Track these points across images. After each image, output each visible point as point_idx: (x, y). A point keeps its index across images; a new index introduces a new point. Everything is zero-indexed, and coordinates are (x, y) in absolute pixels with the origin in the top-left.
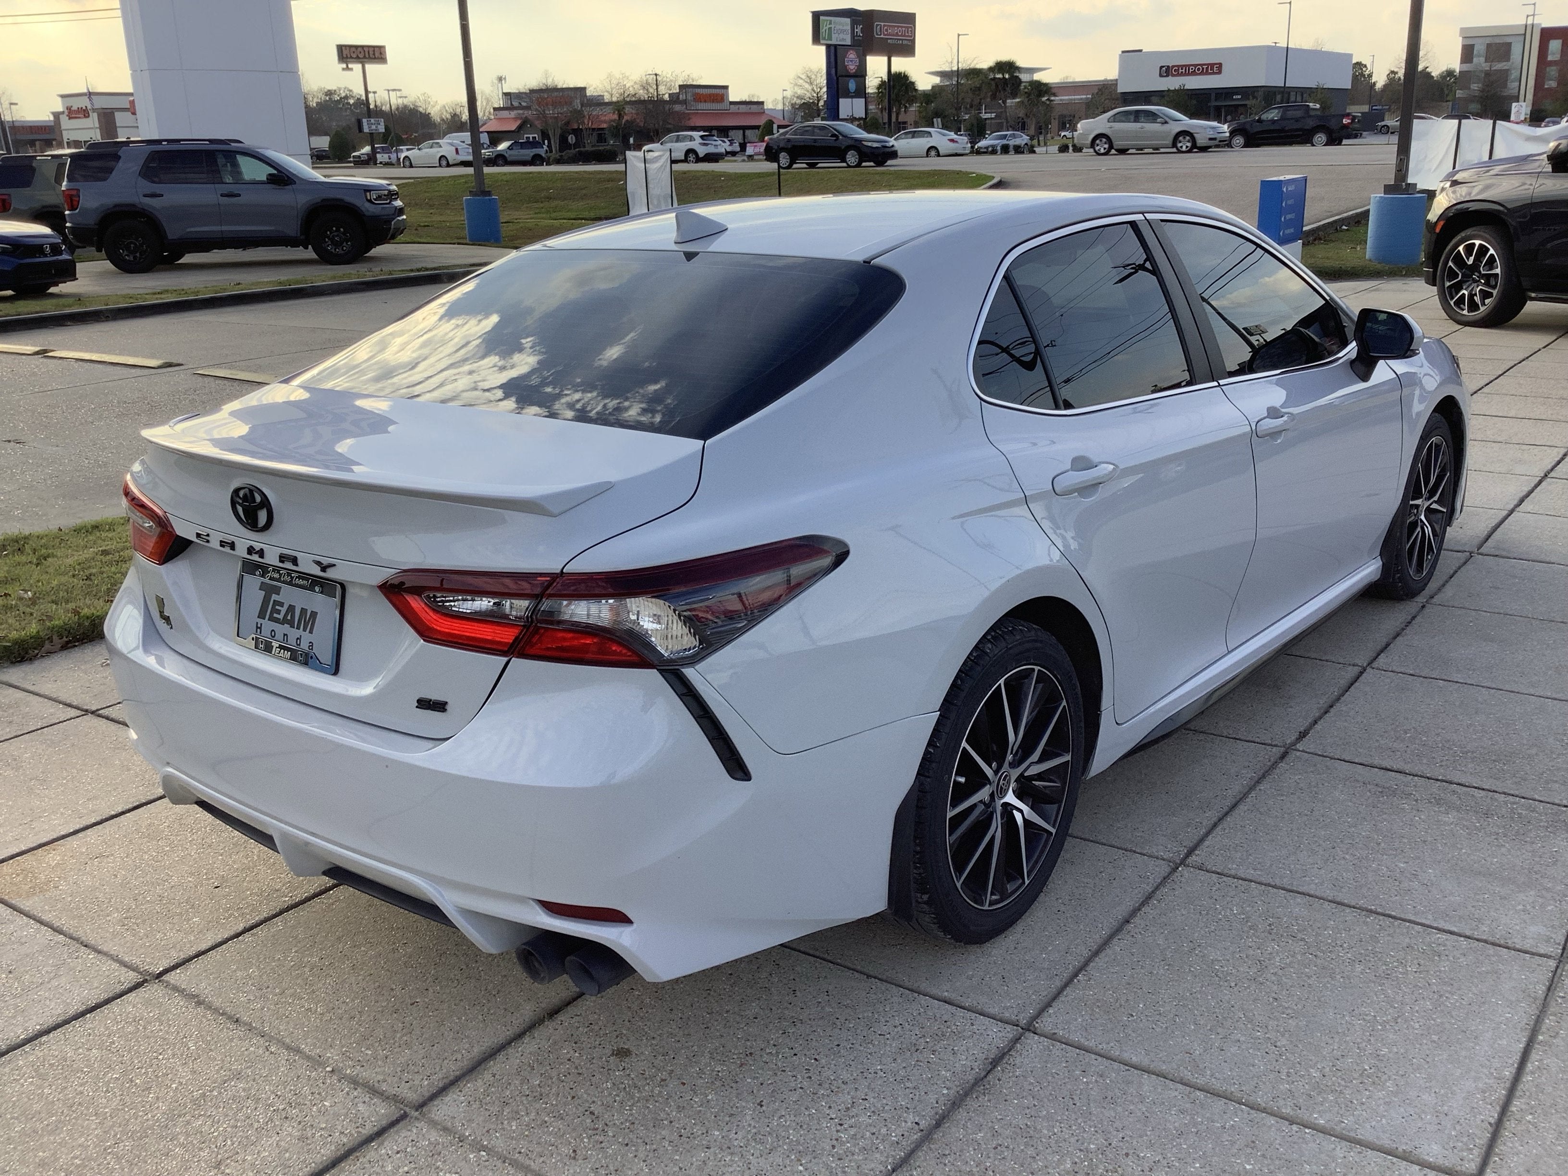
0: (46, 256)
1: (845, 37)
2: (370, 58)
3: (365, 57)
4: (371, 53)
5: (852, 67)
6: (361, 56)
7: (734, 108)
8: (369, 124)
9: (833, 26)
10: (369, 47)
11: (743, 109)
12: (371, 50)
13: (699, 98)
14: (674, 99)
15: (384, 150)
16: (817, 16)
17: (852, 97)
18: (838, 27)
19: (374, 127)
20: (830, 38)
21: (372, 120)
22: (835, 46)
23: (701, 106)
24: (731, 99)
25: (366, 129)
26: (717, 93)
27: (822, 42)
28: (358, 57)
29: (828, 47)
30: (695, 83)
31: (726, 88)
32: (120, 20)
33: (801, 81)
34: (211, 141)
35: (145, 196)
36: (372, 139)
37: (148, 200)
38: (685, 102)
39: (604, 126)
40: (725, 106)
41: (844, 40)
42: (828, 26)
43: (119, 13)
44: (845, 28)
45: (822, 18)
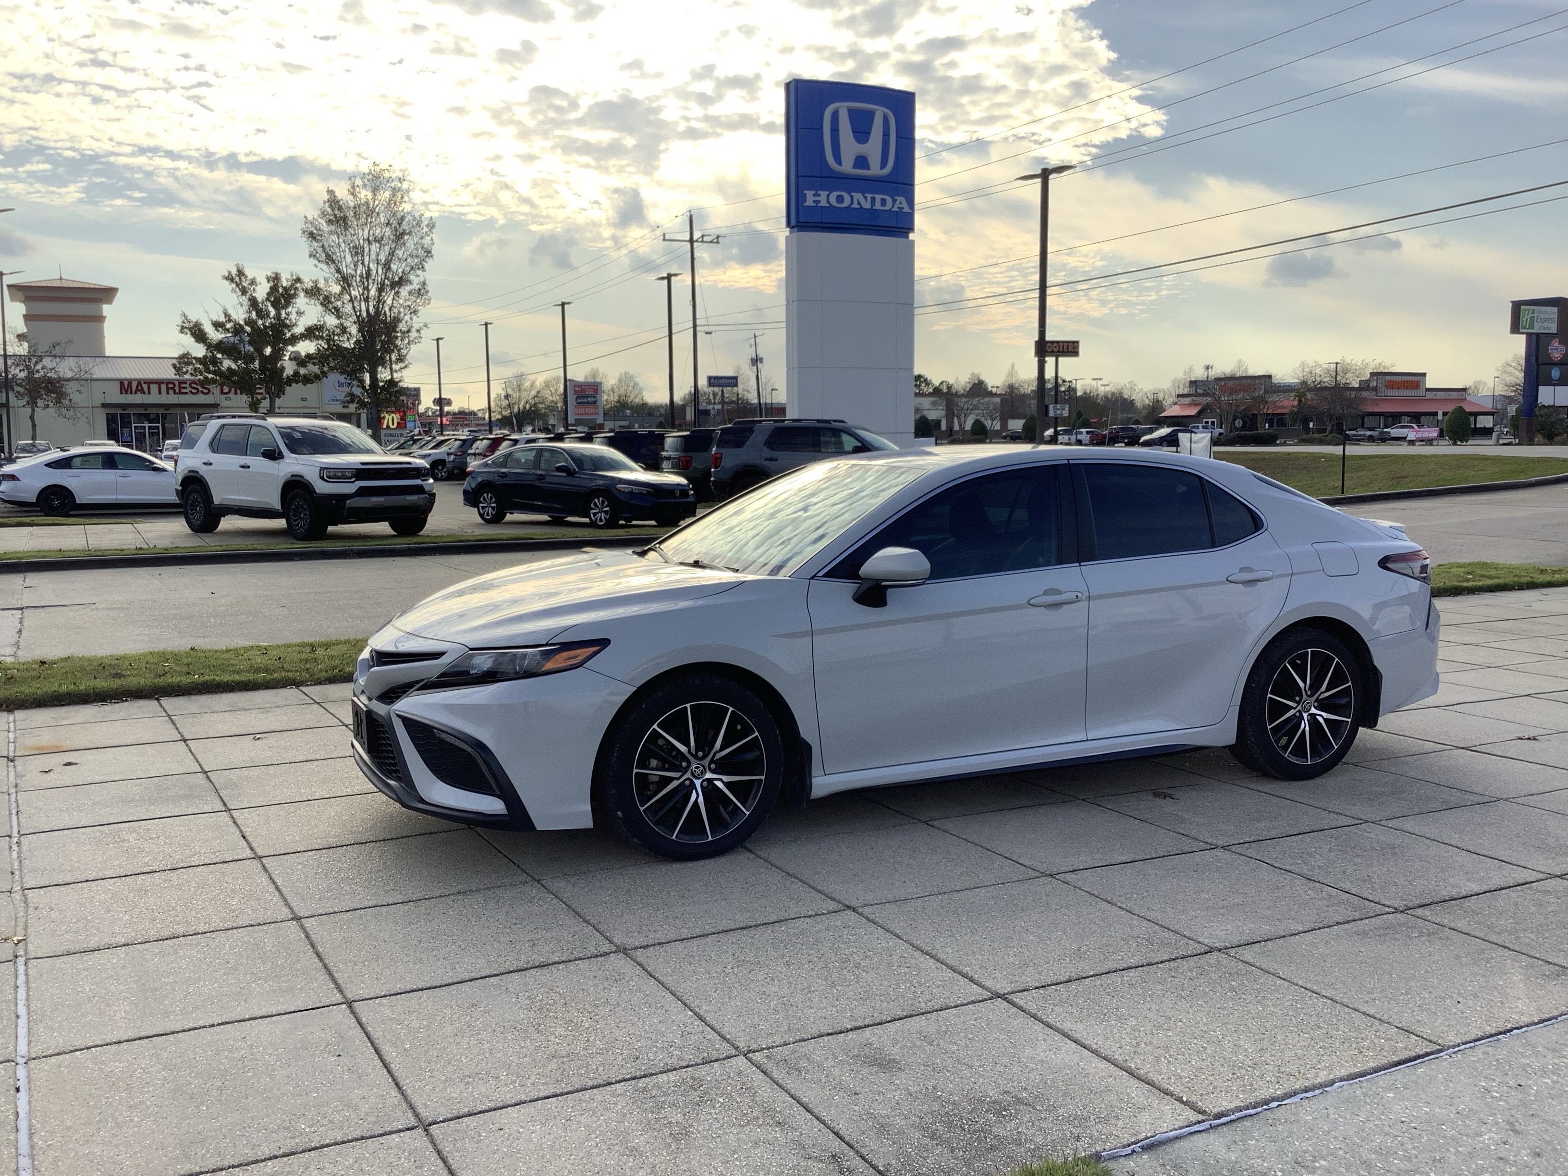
0: (676, 498)
1: (1549, 325)
2: (1063, 352)
3: (1059, 351)
4: (1065, 347)
5: (1556, 355)
6: (1056, 350)
7: (1429, 395)
8: (1055, 409)
9: (1535, 315)
10: (1063, 342)
11: (1440, 395)
12: (1066, 344)
13: (1391, 385)
14: (1365, 386)
15: (1066, 432)
16: (1517, 306)
17: (1555, 385)
18: (1542, 316)
19: (1059, 412)
20: (1532, 327)
21: (1058, 406)
22: (1538, 335)
23: (1390, 392)
24: (1428, 385)
25: (1051, 414)
26: (1414, 380)
27: (1521, 330)
28: (1053, 351)
29: (1529, 336)
30: (1386, 371)
31: (1424, 375)
32: (785, 330)
33: (1511, 369)
34: (818, 421)
35: (766, 459)
36: (1056, 422)
37: (767, 463)
38: (1375, 389)
39: (1286, 411)
40: (1420, 392)
41: (1548, 328)
42: (1530, 315)
43: (784, 325)
44: (1551, 316)
45: (1522, 307)
